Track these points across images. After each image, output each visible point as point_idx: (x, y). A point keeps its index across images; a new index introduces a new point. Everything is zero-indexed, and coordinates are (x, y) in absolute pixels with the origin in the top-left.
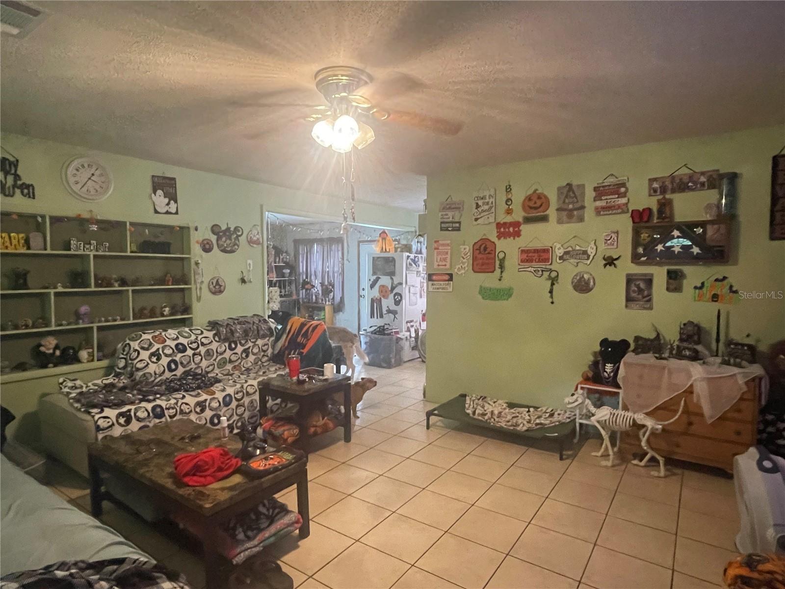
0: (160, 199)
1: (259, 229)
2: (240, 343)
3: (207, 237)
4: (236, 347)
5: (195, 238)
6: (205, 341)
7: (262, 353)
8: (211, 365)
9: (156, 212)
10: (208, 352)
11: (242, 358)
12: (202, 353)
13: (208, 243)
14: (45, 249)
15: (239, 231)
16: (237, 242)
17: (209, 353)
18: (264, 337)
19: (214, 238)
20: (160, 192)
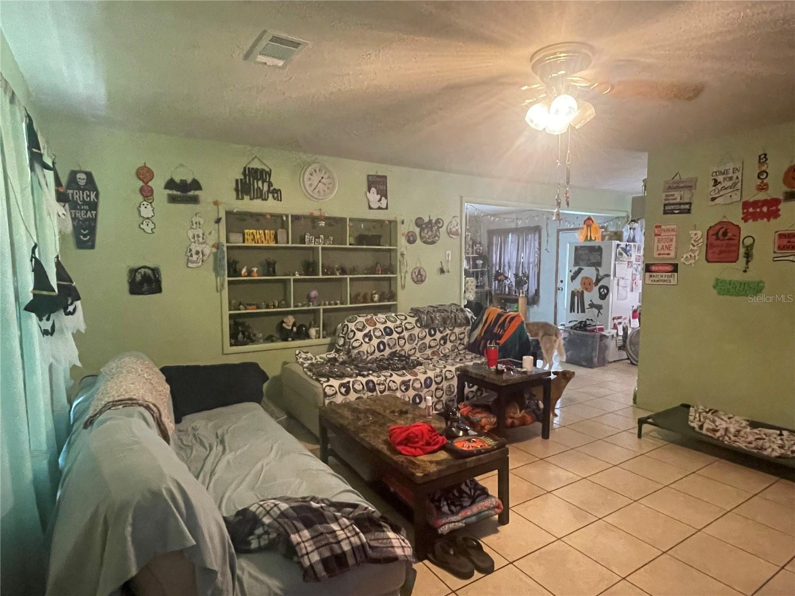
0: (373, 196)
1: (458, 220)
2: (439, 330)
3: (411, 229)
4: (435, 333)
5: (402, 230)
6: (409, 326)
7: (459, 342)
8: (414, 349)
9: (370, 208)
10: (411, 336)
11: (440, 344)
12: (406, 338)
13: (412, 235)
14: (288, 243)
15: (440, 223)
16: (438, 234)
17: (411, 338)
18: (460, 326)
19: (417, 230)
20: (373, 190)
